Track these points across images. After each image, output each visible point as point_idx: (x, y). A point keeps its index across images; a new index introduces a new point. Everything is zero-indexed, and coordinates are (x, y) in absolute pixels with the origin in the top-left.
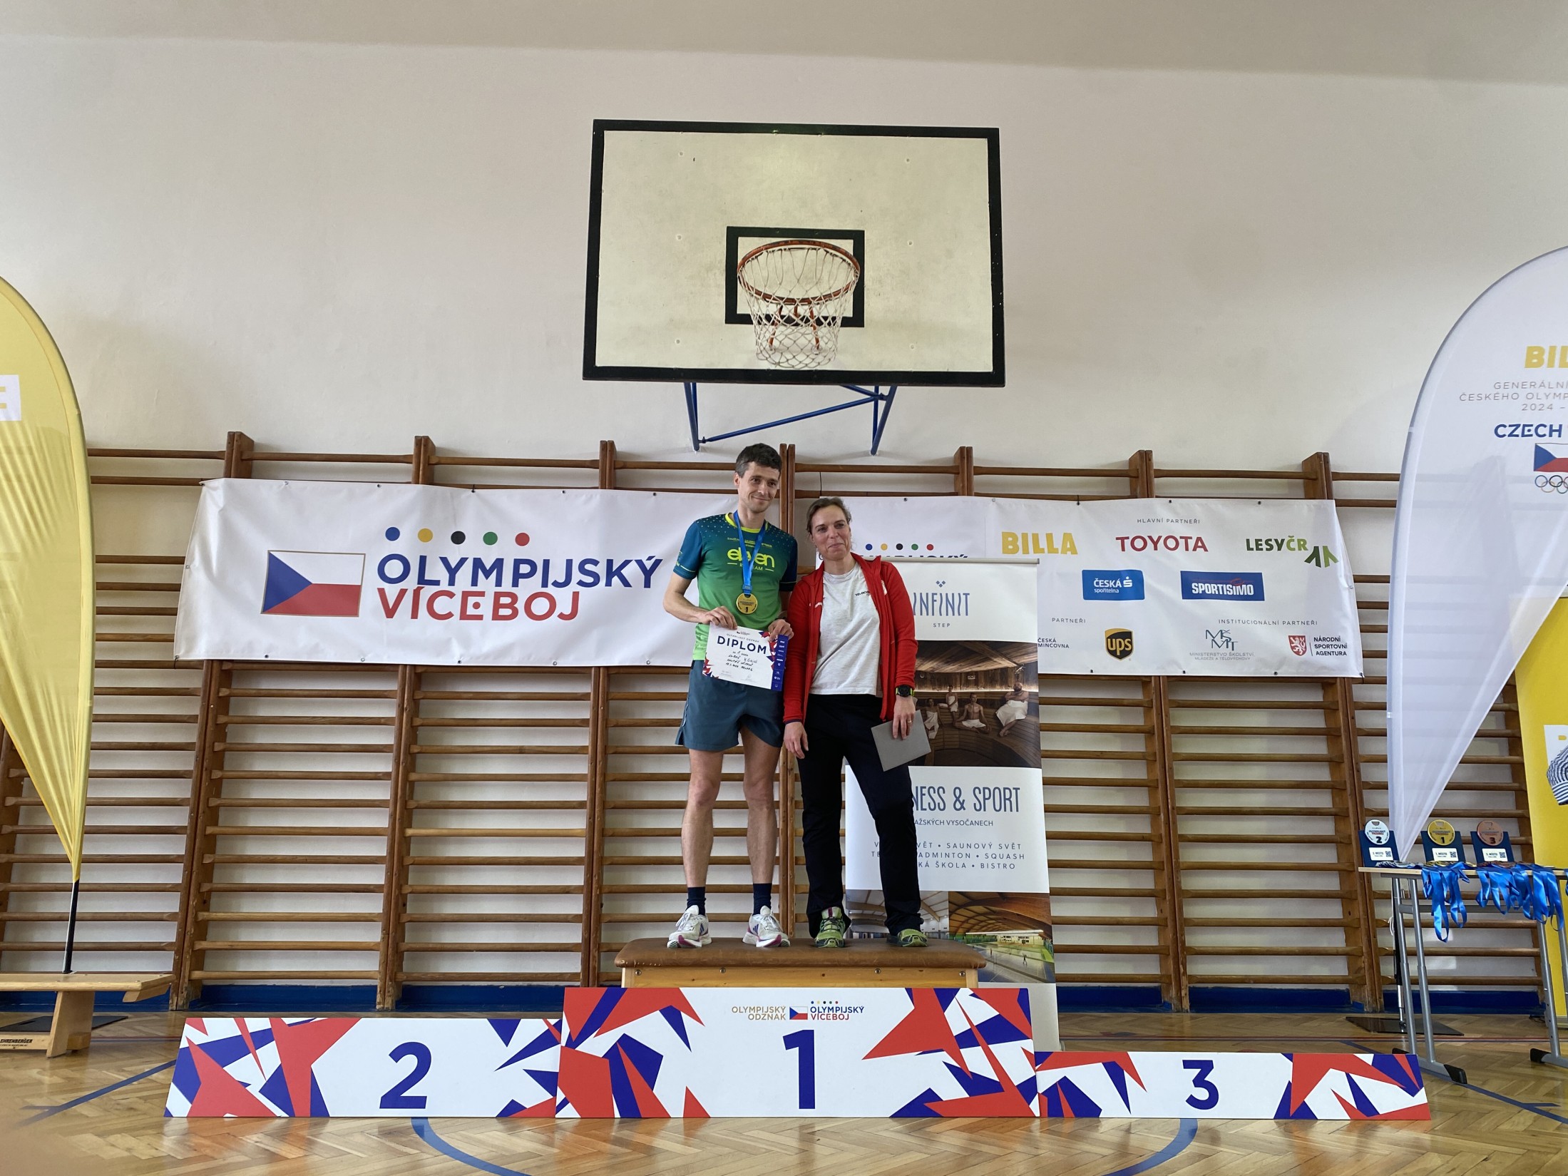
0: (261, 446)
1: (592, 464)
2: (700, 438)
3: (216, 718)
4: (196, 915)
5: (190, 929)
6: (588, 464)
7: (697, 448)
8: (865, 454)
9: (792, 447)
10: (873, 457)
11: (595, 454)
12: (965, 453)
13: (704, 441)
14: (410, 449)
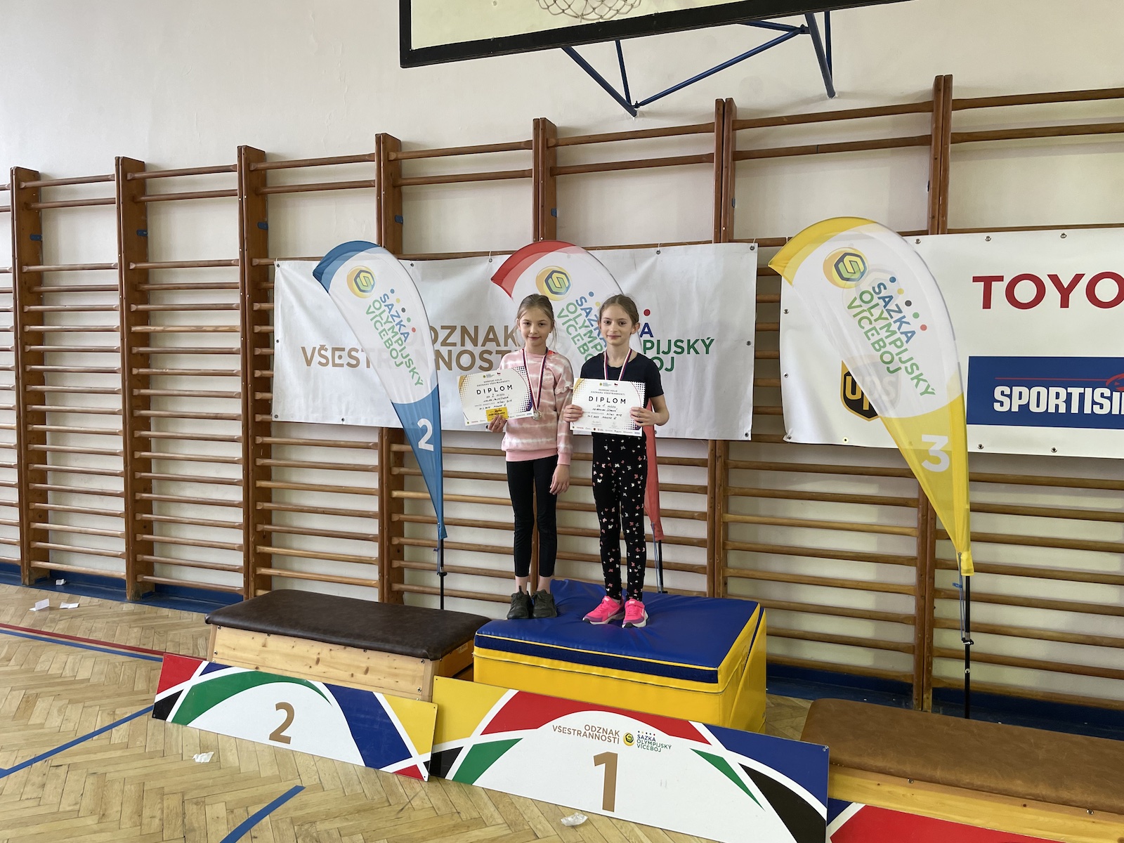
0: (273, 155)
1: (526, 145)
2: (633, 104)
3: (253, 395)
4: (255, 547)
5: (252, 560)
6: (522, 145)
7: (634, 114)
8: (822, 99)
9: (730, 101)
10: (832, 101)
11: (526, 133)
12: (943, 83)
13: (637, 105)
14: (372, 149)
